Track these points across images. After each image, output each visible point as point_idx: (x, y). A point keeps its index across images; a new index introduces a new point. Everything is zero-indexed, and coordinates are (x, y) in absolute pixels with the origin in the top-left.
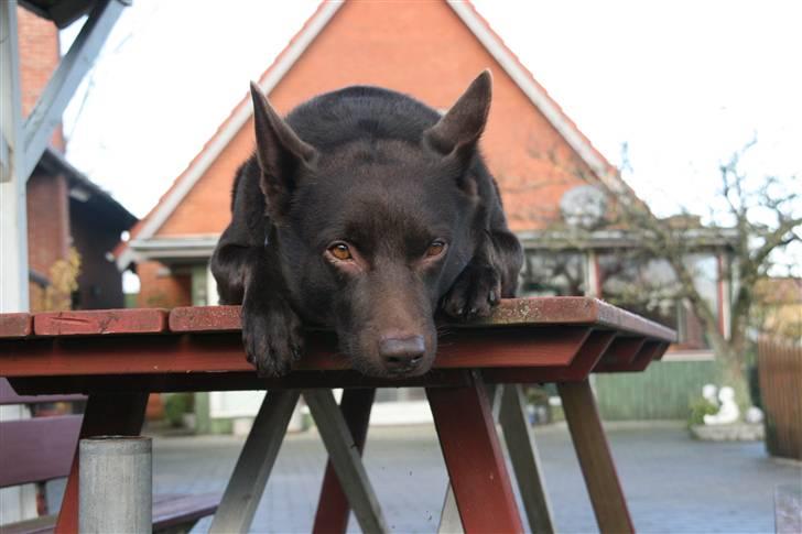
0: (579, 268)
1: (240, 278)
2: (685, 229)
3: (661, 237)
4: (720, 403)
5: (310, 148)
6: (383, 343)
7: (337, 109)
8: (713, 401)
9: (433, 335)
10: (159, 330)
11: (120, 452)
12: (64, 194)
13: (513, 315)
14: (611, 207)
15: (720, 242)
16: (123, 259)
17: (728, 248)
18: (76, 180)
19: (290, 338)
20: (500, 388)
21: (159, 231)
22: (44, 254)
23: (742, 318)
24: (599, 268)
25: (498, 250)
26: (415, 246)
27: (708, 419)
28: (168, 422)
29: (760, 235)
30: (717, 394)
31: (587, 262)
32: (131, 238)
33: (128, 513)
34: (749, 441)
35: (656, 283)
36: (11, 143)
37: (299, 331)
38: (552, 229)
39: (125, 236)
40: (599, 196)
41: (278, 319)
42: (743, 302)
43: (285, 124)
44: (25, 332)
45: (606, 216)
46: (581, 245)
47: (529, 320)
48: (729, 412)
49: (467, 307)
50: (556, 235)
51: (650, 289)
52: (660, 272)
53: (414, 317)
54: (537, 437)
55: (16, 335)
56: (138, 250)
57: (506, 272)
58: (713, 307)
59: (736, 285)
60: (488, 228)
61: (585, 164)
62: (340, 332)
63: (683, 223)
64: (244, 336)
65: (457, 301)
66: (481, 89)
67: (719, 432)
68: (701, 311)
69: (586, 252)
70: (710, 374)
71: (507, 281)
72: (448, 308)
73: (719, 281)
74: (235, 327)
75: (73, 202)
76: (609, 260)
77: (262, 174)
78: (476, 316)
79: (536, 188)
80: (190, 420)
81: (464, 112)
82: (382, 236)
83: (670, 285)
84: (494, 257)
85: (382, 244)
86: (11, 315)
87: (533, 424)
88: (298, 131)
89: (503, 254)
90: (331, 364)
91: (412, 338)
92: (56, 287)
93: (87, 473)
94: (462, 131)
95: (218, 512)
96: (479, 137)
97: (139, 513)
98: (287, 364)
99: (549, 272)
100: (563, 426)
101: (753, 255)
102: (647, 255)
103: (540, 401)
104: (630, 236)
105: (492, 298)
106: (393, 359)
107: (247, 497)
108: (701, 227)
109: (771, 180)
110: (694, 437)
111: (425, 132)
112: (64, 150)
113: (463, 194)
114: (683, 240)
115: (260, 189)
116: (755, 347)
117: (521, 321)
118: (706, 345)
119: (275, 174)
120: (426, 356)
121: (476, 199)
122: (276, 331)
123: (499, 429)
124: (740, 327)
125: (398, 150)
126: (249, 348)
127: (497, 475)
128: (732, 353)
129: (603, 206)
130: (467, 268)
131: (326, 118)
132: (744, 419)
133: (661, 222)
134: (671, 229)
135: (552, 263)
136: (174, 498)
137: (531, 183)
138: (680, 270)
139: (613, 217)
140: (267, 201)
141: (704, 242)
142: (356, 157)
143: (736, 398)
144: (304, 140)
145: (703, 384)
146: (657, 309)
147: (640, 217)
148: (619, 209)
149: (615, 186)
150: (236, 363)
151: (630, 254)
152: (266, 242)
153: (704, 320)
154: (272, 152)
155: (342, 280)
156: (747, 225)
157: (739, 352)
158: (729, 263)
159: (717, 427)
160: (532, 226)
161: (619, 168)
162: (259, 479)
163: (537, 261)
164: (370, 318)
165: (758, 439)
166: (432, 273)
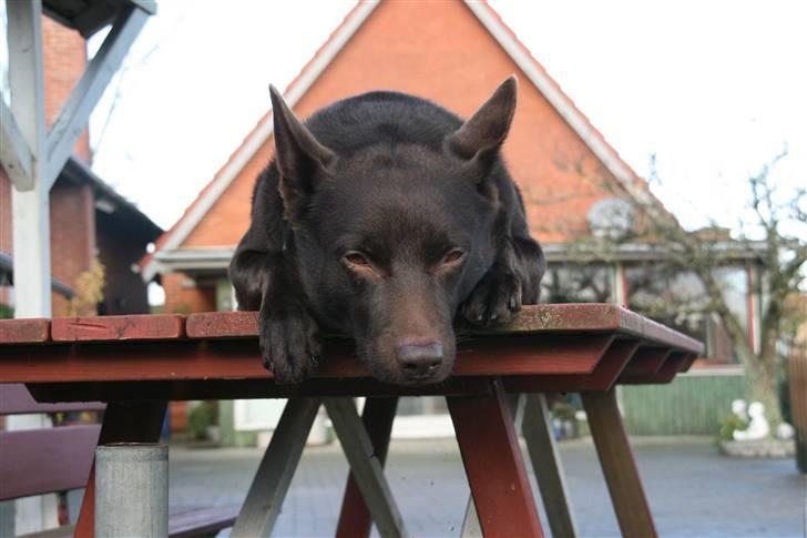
0: (606, 281)
1: (258, 285)
2: (714, 242)
3: (689, 250)
4: (750, 419)
5: (329, 152)
6: (401, 349)
7: (356, 114)
8: (742, 417)
9: (452, 341)
10: (176, 336)
11: (135, 459)
12: (90, 205)
13: (534, 321)
14: (639, 219)
15: (750, 255)
16: (149, 271)
17: (758, 261)
18: (102, 192)
19: (308, 345)
20: (523, 399)
21: (185, 243)
22: (70, 265)
23: (772, 333)
24: (626, 281)
25: (519, 257)
26: (434, 250)
27: (738, 435)
28: (192, 434)
29: (790, 249)
30: (747, 409)
31: (615, 274)
32: (157, 249)
33: (143, 521)
34: (779, 458)
35: (684, 296)
36: (34, 152)
37: (316, 337)
38: (578, 241)
39: (151, 248)
40: (626, 208)
41: (296, 325)
42: (773, 317)
43: (304, 128)
44: (41, 337)
45: (634, 228)
46: (608, 258)
47: (550, 327)
48: (759, 428)
49: (487, 313)
50: (583, 247)
51: (678, 302)
52: (689, 285)
53: (432, 323)
54: (562, 452)
55: (33, 340)
56: (163, 261)
57: (528, 279)
58: (743, 321)
59: (766, 299)
60: (509, 234)
61: (613, 177)
62: (358, 338)
63: (712, 236)
64: (261, 342)
65: (477, 307)
66: (506, 96)
67: (748, 448)
68: (729, 324)
69: (613, 264)
70: (740, 389)
71: (529, 288)
72: (468, 314)
73: (749, 294)
74: (252, 333)
75: (99, 214)
76: (637, 273)
77: (281, 178)
78: (496, 323)
79: (562, 200)
80: (214, 432)
81: (487, 117)
82: (399, 242)
83: (698, 298)
84: (515, 263)
85: (400, 250)
86: (28, 320)
87: (558, 439)
88: (318, 135)
89: (524, 261)
90: (349, 372)
91: (430, 344)
92: (81, 298)
93: (103, 480)
94: (485, 137)
95: (237, 523)
96: (501, 143)
97: (155, 522)
98: (305, 371)
99: (576, 285)
100: (589, 441)
101: (783, 268)
102: (675, 268)
103: (566, 415)
104: (658, 249)
105: (513, 305)
106: (411, 365)
107: (266, 508)
108: (731, 240)
109: (802, 193)
110: (723, 453)
111: (447, 138)
112: (90, 162)
113: (483, 199)
114: (711, 252)
115: (279, 193)
116: (786, 362)
117: (542, 328)
118: (735, 360)
119: (294, 178)
120: (444, 362)
121: (497, 204)
122: (293, 337)
123: (522, 443)
124: (771, 342)
125: (418, 154)
126: (266, 355)
127: (519, 486)
128: (762, 368)
129: (631, 218)
130: (488, 274)
131: (345, 122)
132: (774, 435)
133: (689, 234)
134: (699, 241)
135: (580, 276)
136: (197, 509)
137: (558, 195)
138: (709, 283)
139: (640, 230)
140: (286, 204)
141: (734, 255)
142: (374, 161)
143: (766, 414)
144: (323, 144)
145: (733, 399)
146: (686, 322)
147: (668, 229)
148: (647, 221)
149: (642, 198)
150: (253, 370)
151: (659, 267)
152: (284, 247)
153: (733, 333)
154: (290, 155)
155: (361, 286)
156: (778, 238)
157: (769, 367)
158: (760, 277)
159: (748, 444)
160: (559, 238)
161: (647, 180)
162: (278, 489)
163: (563, 274)
164: (388, 324)
165: (789, 456)
166: (450, 279)
